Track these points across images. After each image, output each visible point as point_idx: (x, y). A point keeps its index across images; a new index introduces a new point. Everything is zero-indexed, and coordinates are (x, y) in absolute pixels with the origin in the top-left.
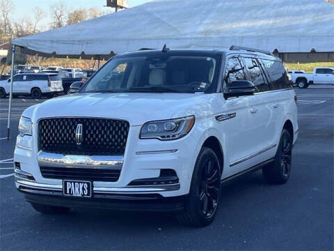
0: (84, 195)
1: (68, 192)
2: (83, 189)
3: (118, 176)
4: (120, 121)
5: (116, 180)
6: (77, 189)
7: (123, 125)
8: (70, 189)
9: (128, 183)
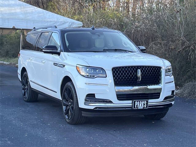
0: (144, 107)
1: (136, 107)
2: (144, 104)
3: (159, 96)
4: (156, 67)
5: (158, 98)
6: (141, 105)
7: (158, 69)
8: (137, 105)
9: (163, 99)
